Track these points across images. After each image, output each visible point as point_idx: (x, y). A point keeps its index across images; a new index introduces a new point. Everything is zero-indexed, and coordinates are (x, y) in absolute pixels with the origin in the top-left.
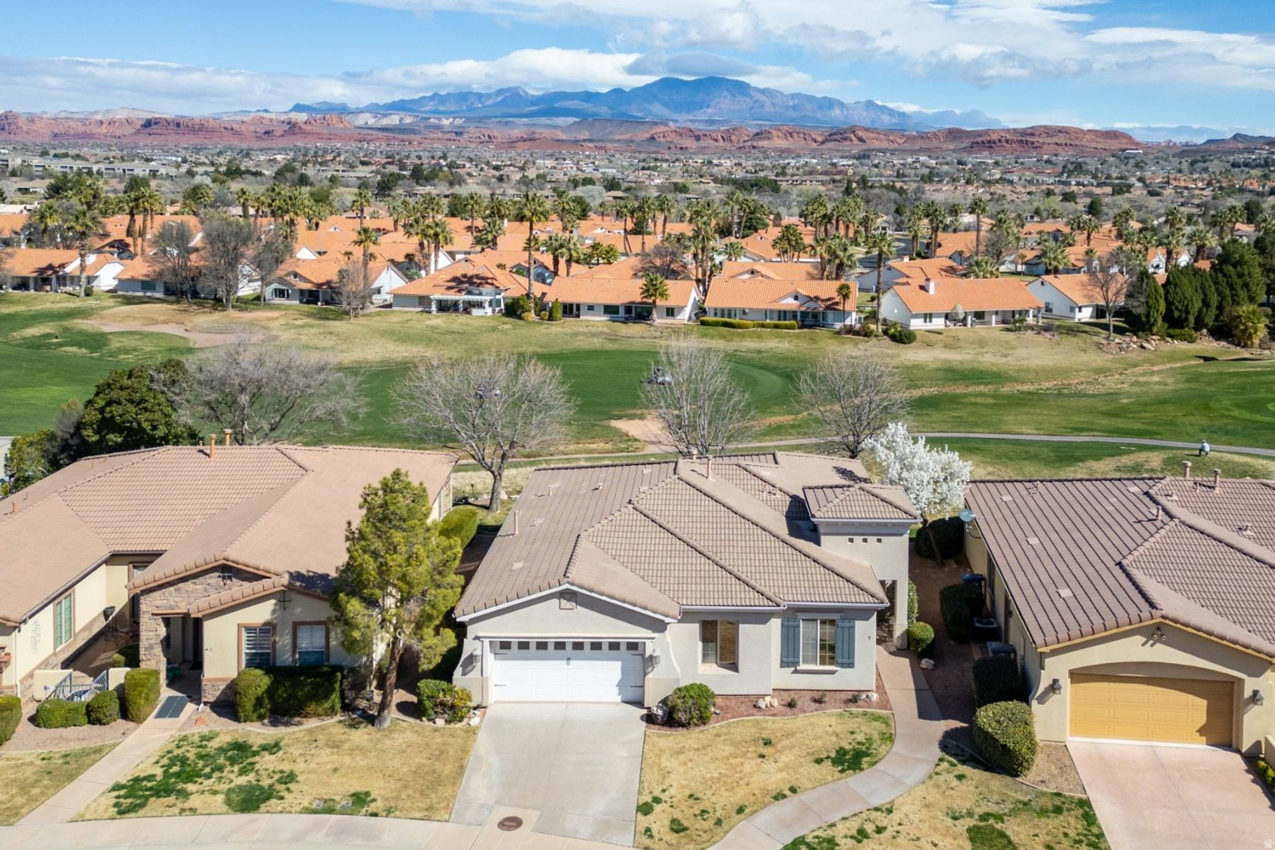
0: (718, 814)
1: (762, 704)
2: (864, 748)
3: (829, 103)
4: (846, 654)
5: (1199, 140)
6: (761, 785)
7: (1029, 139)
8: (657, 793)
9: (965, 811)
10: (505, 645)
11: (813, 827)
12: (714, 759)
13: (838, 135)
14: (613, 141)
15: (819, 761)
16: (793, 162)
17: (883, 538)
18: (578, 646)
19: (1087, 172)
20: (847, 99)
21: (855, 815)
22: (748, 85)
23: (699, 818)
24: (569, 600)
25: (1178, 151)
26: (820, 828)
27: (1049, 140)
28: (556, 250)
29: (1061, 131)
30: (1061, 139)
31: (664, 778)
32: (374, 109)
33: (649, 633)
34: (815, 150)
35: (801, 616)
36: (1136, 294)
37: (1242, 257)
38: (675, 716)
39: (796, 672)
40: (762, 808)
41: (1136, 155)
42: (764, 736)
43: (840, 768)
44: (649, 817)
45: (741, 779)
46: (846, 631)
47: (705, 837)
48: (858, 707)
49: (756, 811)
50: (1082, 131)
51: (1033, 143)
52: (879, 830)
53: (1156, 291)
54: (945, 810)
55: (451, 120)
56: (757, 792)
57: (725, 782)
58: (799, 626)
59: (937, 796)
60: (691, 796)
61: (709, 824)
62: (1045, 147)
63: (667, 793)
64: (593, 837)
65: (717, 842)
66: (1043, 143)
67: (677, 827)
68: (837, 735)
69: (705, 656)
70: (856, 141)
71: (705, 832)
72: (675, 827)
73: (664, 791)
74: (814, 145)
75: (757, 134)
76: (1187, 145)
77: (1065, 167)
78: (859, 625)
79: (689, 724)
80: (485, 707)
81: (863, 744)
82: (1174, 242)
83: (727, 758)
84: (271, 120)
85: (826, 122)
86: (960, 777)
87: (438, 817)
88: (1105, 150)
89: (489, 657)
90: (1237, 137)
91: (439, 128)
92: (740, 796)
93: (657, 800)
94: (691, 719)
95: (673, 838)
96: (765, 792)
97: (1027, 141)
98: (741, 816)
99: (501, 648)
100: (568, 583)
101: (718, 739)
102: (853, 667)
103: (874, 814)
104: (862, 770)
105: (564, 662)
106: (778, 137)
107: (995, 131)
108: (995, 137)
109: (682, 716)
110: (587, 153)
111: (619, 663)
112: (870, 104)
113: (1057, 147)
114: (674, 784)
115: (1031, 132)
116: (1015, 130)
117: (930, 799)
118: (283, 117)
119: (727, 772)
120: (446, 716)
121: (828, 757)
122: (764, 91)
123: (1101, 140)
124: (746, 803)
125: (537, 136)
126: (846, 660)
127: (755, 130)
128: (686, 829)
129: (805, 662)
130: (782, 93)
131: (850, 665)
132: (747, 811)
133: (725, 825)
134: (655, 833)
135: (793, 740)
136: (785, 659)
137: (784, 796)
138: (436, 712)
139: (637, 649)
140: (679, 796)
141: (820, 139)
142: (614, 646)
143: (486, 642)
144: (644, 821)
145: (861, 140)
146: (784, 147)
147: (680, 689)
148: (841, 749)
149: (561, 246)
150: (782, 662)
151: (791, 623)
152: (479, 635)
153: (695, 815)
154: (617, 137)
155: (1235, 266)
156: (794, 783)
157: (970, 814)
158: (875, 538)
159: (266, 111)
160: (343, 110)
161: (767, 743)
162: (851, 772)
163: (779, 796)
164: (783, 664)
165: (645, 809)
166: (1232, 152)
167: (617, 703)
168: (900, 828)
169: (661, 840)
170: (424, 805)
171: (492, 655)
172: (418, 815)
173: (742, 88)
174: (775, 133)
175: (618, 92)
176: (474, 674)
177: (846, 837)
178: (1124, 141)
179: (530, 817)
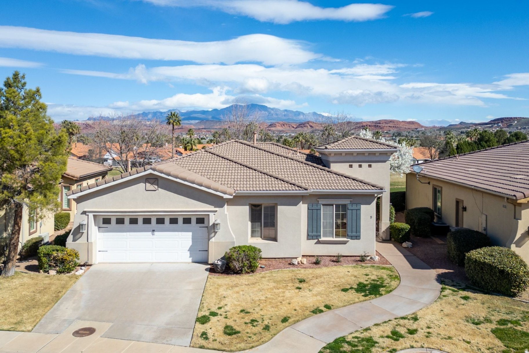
0: (266, 322)
1: (295, 262)
2: (378, 283)
3: (298, 113)
4: (354, 229)
5: (446, 125)
6: (300, 304)
7: (378, 125)
8: (214, 309)
9: (482, 319)
10: (107, 221)
11: (350, 331)
12: (260, 290)
13: (302, 125)
14: (214, 129)
15: (345, 290)
16: (285, 135)
17: (373, 164)
18: (160, 221)
19: (403, 136)
20: (306, 112)
21: (385, 322)
22: (267, 107)
23: (250, 325)
24: (152, 184)
25: (438, 128)
26: (357, 331)
27: (386, 125)
28: (186, 144)
29: (391, 121)
30: (391, 125)
31: (220, 301)
32: (119, 118)
33: (212, 208)
34: (293, 131)
35: (322, 201)
36: (444, 151)
37: (489, 138)
38: (231, 264)
39: (319, 242)
40: (303, 319)
41: (421, 130)
42: (299, 277)
43: (363, 294)
44: (205, 325)
45: (284, 300)
46: (354, 212)
47: (255, 338)
48: (366, 263)
49: (298, 321)
50: (400, 122)
51: (380, 126)
52: (412, 332)
53: (453, 151)
54: (464, 318)
55: (150, 122)
56: (297, 308)
57: (270, 302)
58: (320, 209)
59: (452, 309)
60: (242, 311)
61: (259, 329)
62: (385, 128)
63: (222, 309)
64: (155, 340)
65: (266, 342)
66: (384, 126)
67: (229, 331)
68: (355, 277)
69: (253, 232)
70: (309, 127)
71: (255, 334)
72: (228, 332)
73: (220, 308)
74: (293, 129)
75: (270, 125)
76: (441, 127)
77: (394, 134)
78: (363, 207)
79: (241, 270)
80: (91, 265)
81: (378, 281)
82: (453, 141)
83: (272, 289)
84: (79, 123)
85: (297, 121)
86: (466, 298)
87: (23, 329)
88: (409, 128)
89: (93, 229)
90: (461, 123)
91: (145, 125)
92: (284, 311)
93: (214, 314)
94: (243, 267)
95: (226, 339)
96: (304, 308)
97: (378, 126)
98: (287, 324)
99: (104, 223)
100: (151, 169)
101: (263, 279)
102: (359, 239)
103: (402, 322)
104: (381, 295)
105: (150, 233)
106: (278, 126)
107: (365, 122)
108: (364, 124)
109: (236, 265)
110: (203, 133)
111: (190, 234)
112: (315, 114)
113: (390, 128)
114: (229, 304)
115: (379, 122)
116: (373, 122)
117: (446, 311)
118: (84, 122)
119: (272, 297)
120: (58, 268)
121: (351, 288)
122: (273, 109)
123: (408, 125)
124: (289, 315)
125: (184, 127)
126: (354, 234)
127: (269, 124)
128: (239, 332)
129: (325, 236)
130: (280, 110)
131: (358, 237)
132: (290, 321)
133: (272, 330)
134: (210, 335)
135: (322, 280)
136: (310, 234)
137: (321, 311)
138: (50, 266)
139: (203, 223)
140: (232, 311)
141: (295, 127)
142: (187, 221)
143: (91, 215)
144: (200, 328)
145: (311, 126)
146: (281, 130)
147: (235, 248)
148: (360, 283)
149: (188, 143)
150: (308, 235)
151: (315, 207)
152: (85, 210)
153: (246, 323)
154: (216, 127)
155: (486, 142)
156: (328, 303)
157: (488, 320)
158: (367, 164)
159: (77, 120)
160: (107, 119)
161: (302, 281)
162: (373, 296)
163: (317, 311)
164: (310, 237)
165: (203, 320)
166: (461, 129)
167: (189, 263)
168: (430, 330)
169: (215, 340)
170: (15, 321)
171: (97, 227)
172: (6, 327)
173: (264, 108)
174: (277, 124)
175: (215, 110)
176: (82, 240)
177: (382, 337)
178: (416, 125)
179: (102, 328)
